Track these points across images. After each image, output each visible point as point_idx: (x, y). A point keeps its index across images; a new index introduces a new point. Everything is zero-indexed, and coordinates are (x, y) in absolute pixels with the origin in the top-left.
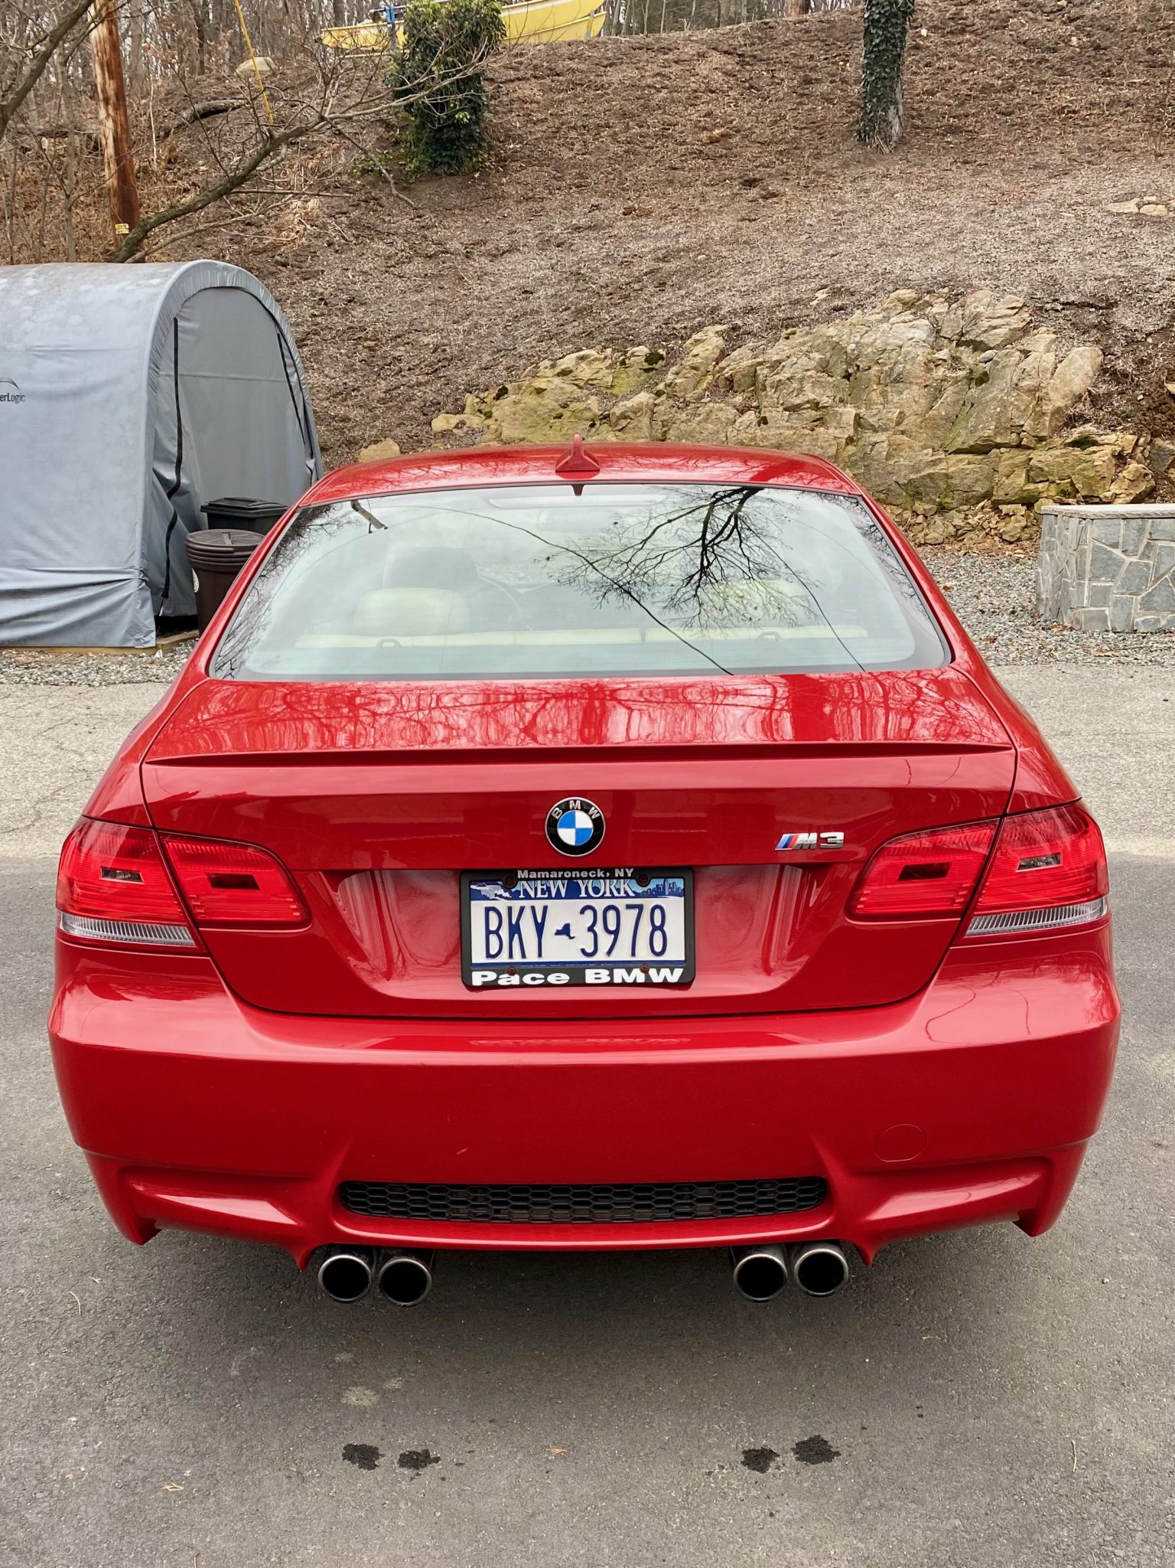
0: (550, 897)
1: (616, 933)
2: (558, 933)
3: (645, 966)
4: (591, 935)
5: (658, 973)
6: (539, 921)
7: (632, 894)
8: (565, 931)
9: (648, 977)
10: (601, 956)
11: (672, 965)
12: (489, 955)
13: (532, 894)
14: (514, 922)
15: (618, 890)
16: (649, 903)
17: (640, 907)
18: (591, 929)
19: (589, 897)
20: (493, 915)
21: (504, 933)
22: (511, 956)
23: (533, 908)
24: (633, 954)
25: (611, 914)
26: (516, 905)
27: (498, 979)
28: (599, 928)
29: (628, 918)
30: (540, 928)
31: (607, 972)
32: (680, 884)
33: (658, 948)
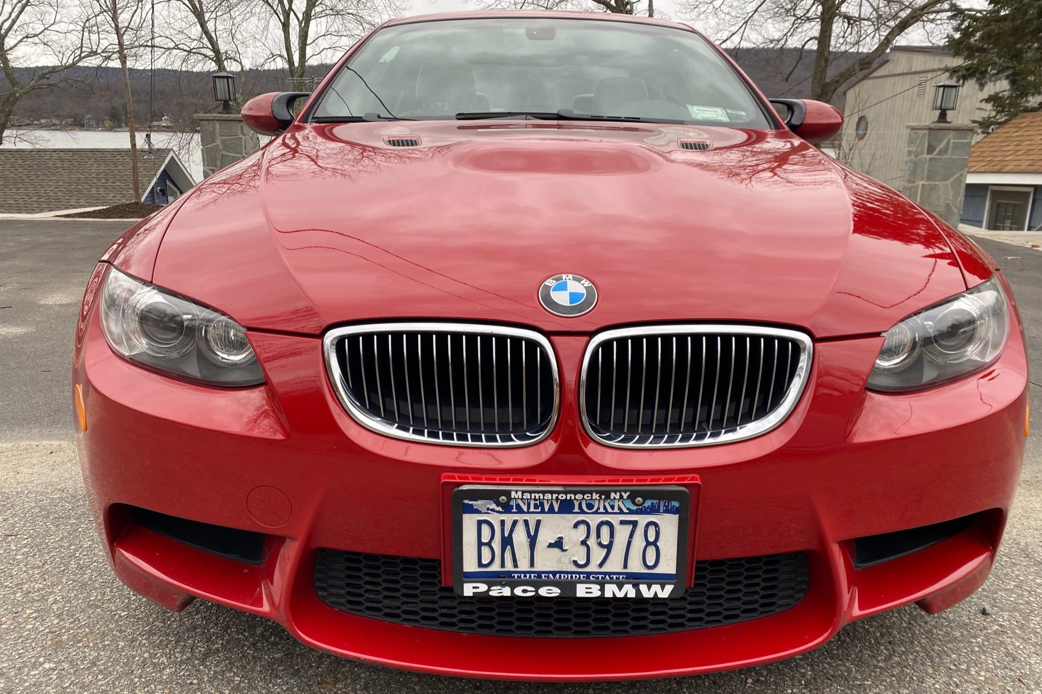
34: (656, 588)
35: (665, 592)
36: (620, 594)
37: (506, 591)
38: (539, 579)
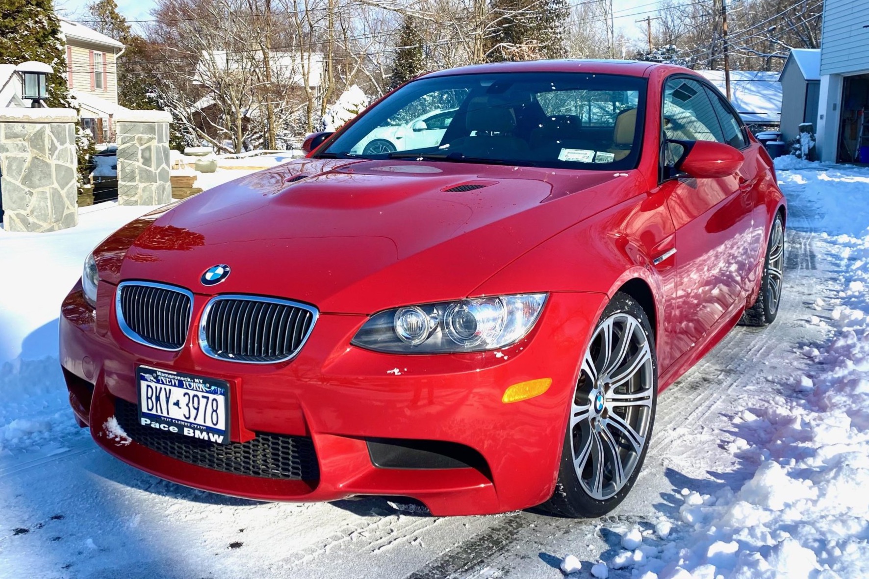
34: (216, 436)
35: (220, 440)
36: (201, 437)
37: (157, 426)
38: (171, 422)
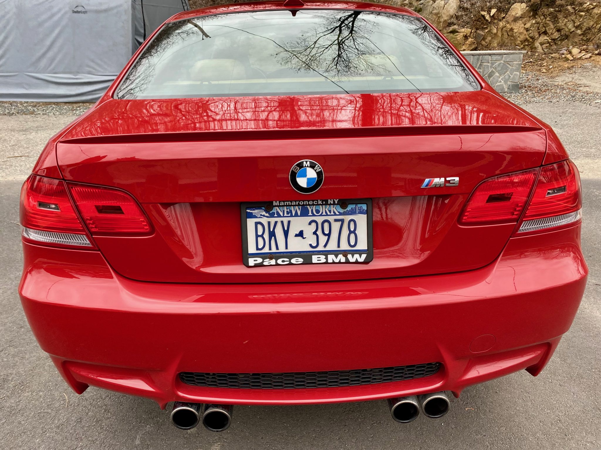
0: (292, 216)
1: (329, 235)
2: (296, 235)
3: (345, 253)
4: (315, 236)
5: (353, 257)
6: (286, 229)
7: (337, 213)
8: (301, 234)
9: (347, 259)
10: (320, 248)
11: (360, 252)
12: (258, 249)
13: (282, 214)
14: (271, 230)
15: (330, 211)
16: (348, 218)
17: (342, 221)
18: (315, 233)
19: (314, 215)
20: (260, 227)
21: (266, 236)
22: (270, 249)
23: (282, 222)
24: (339, 246)
25: (326, 225)
26: (273, 220)
27: (263, 262)
28: (319, 233)
29: (336, 226)
30: (286, 233)
31: (324, 257)
32: (364, 207)
33: (352, 243)
